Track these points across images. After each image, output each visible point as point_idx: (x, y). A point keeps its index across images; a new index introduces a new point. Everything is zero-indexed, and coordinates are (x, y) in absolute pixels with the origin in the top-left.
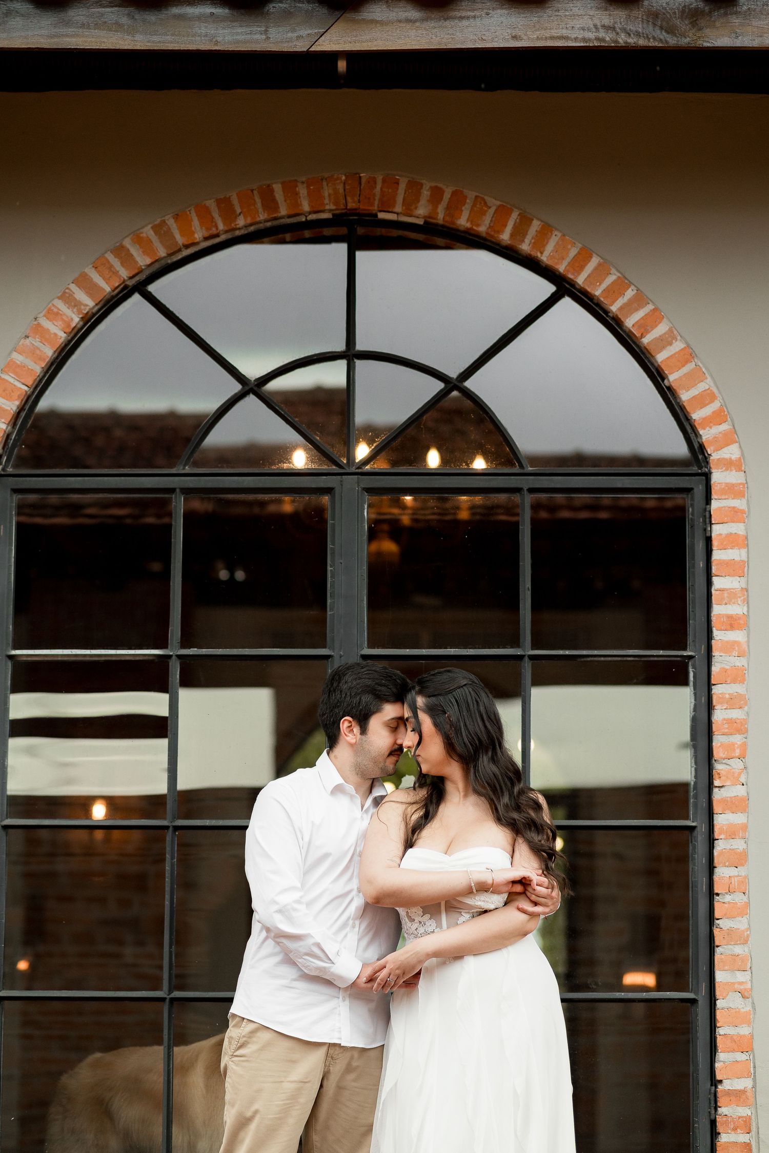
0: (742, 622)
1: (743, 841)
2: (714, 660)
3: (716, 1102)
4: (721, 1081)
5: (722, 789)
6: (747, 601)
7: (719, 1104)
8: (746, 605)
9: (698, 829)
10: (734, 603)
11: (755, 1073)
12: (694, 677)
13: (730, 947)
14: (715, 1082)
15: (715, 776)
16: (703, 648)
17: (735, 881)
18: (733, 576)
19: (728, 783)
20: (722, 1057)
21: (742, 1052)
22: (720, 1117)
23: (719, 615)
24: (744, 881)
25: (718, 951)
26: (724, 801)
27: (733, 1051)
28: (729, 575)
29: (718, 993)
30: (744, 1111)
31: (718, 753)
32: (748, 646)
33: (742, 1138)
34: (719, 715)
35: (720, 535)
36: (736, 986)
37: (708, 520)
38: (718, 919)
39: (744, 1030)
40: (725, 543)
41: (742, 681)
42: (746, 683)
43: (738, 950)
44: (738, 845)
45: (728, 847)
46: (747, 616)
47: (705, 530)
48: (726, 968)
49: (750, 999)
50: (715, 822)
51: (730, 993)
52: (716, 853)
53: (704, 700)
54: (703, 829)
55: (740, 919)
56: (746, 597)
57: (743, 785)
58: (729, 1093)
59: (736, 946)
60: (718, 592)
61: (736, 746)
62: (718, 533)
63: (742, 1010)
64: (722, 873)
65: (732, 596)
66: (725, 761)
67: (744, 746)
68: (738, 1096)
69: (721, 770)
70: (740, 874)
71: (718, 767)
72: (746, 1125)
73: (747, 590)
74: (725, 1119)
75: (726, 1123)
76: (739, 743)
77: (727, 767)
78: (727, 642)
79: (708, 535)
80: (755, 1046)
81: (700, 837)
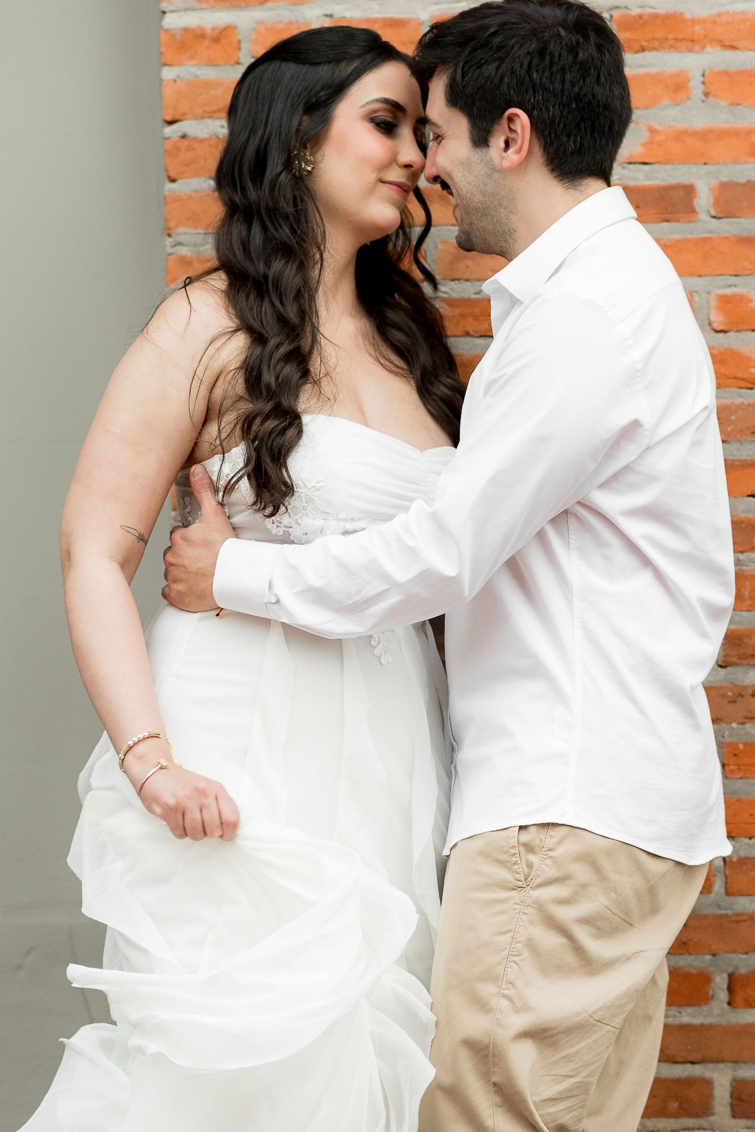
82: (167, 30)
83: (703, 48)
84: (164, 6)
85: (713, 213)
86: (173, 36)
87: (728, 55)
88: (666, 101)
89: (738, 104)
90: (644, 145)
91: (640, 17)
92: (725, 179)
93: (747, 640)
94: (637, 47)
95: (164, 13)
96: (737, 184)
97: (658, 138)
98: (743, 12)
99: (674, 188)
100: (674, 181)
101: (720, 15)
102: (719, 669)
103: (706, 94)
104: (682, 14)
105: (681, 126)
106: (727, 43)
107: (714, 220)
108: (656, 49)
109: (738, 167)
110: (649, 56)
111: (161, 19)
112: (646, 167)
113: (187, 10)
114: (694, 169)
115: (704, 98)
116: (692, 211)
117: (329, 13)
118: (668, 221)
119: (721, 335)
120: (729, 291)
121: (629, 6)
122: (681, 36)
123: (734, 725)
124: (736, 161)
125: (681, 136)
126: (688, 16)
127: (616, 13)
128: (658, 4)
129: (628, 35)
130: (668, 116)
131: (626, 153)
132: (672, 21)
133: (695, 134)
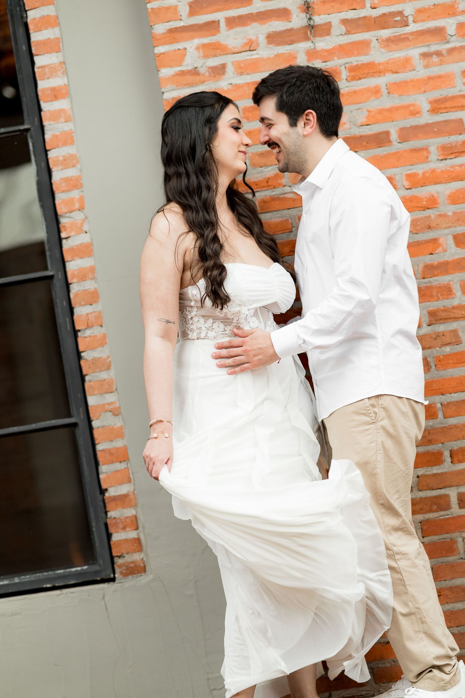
0: (64, 92)
1: (93, 282)
2: (46, 129)
3: (105, 507)
4: (106, 490)
5: (69, 240)
6: (65, 73)
7: (108, 509)
8: (66, 76)
9: (55, 277)
10: (55, 76)
11: (134, 478)
12: (33, 146)
13: (97, 374)
14: (103, 492)
15: (62, 229)
16: (36, 120)
17: (92, 318)
18: (51, 52)
19: (73, 234)
20: (104, 469)
21: (121, 462)
22: (110, 520)
23: (44, 90)
24: (99, 316)
25: (87, 378)
26: (72, 249)
27: (112, 462)
28: (47, 53)
29: (92, 415)
30: (129, 512)
31: (61, 209)
32: (73, 112)
33: (132, 534)
34: (57, 176)
35: (34, 19)
36: (107, 407)
37: (23, 8)
38: (83, 352)
39: (119, 444)
40: (39, 25)
41: (72, 143)
42: (75, 144)
43: (104, 375)
44: (89, 285)
45: (82, 288)
46: (67, 86)
47: (22, 17)
48: (96, 392)
49: (120, 416)
50: (68, 269)
51: (103, 414)
52: (72, 296)
53: (43, 165)
54: (60, 275)
55: (101, 349)
56: (64, 69)
57: (86, 232)
58: (115, 499)
59: (102, 373)
60: (40, 70)
61: (75, 200)
62: (32, 18)
63: (115, 426)
64: (80, 311)
65: (52, 70)
66: (68, 215)
67: (81, 200)
68: (123, 500)
69: (66, 223)
70: (95, 310)
71: (63, 221)
72: (134, 523)
73: (64, 63)
74: (114, 521)
75: (116, 524)
76: (77, 197)
77: (71, 220)
78: (54, 111)
79: (25, 21)
80: (131, 454)
81: (58, 284)
82: (166, 100)
83: (384, 74)
84: (163, 90)
85: (399, 141)
86: (169, 101)
87: (395, 75)
88: (373, 98)
89: (402, 95)
90: (367, 117)
91: (357, 65)
92: (401, 127)
93: (437, 313)
94: (357, 78)
95: (163, 93)
96: (406, 128)
97: (371, 114)
98: (399, 57)
99: (381, 133)
100: (380, 131)
101: (389, 60)
102: (428, 327)
103: (389, 93)
104: (374, 62)
105: (380, 107)
106: (394, 71)
107: (399, 144)
108: (365, 78)
109: (406, 121)
110: (363, 81)
111: (162, 96)
113: (172, 90)
114: (388, 124)
115: (388, 95)
116: (390, 142)
117: (230, 83)
118: (380, 147)
119: (409, 190)
120: (409, 172)
121: (352, 62)
122: (375, 71)
123: (437, 349)
124: (405, 119)
125: (381, 111)
126: (377, 62)
127: (347, 66)
128: (364, 59)
129: (353, 74)
130: (375, 104)
131: (359, 122)
132: (370, 65)
133: (386, 110)
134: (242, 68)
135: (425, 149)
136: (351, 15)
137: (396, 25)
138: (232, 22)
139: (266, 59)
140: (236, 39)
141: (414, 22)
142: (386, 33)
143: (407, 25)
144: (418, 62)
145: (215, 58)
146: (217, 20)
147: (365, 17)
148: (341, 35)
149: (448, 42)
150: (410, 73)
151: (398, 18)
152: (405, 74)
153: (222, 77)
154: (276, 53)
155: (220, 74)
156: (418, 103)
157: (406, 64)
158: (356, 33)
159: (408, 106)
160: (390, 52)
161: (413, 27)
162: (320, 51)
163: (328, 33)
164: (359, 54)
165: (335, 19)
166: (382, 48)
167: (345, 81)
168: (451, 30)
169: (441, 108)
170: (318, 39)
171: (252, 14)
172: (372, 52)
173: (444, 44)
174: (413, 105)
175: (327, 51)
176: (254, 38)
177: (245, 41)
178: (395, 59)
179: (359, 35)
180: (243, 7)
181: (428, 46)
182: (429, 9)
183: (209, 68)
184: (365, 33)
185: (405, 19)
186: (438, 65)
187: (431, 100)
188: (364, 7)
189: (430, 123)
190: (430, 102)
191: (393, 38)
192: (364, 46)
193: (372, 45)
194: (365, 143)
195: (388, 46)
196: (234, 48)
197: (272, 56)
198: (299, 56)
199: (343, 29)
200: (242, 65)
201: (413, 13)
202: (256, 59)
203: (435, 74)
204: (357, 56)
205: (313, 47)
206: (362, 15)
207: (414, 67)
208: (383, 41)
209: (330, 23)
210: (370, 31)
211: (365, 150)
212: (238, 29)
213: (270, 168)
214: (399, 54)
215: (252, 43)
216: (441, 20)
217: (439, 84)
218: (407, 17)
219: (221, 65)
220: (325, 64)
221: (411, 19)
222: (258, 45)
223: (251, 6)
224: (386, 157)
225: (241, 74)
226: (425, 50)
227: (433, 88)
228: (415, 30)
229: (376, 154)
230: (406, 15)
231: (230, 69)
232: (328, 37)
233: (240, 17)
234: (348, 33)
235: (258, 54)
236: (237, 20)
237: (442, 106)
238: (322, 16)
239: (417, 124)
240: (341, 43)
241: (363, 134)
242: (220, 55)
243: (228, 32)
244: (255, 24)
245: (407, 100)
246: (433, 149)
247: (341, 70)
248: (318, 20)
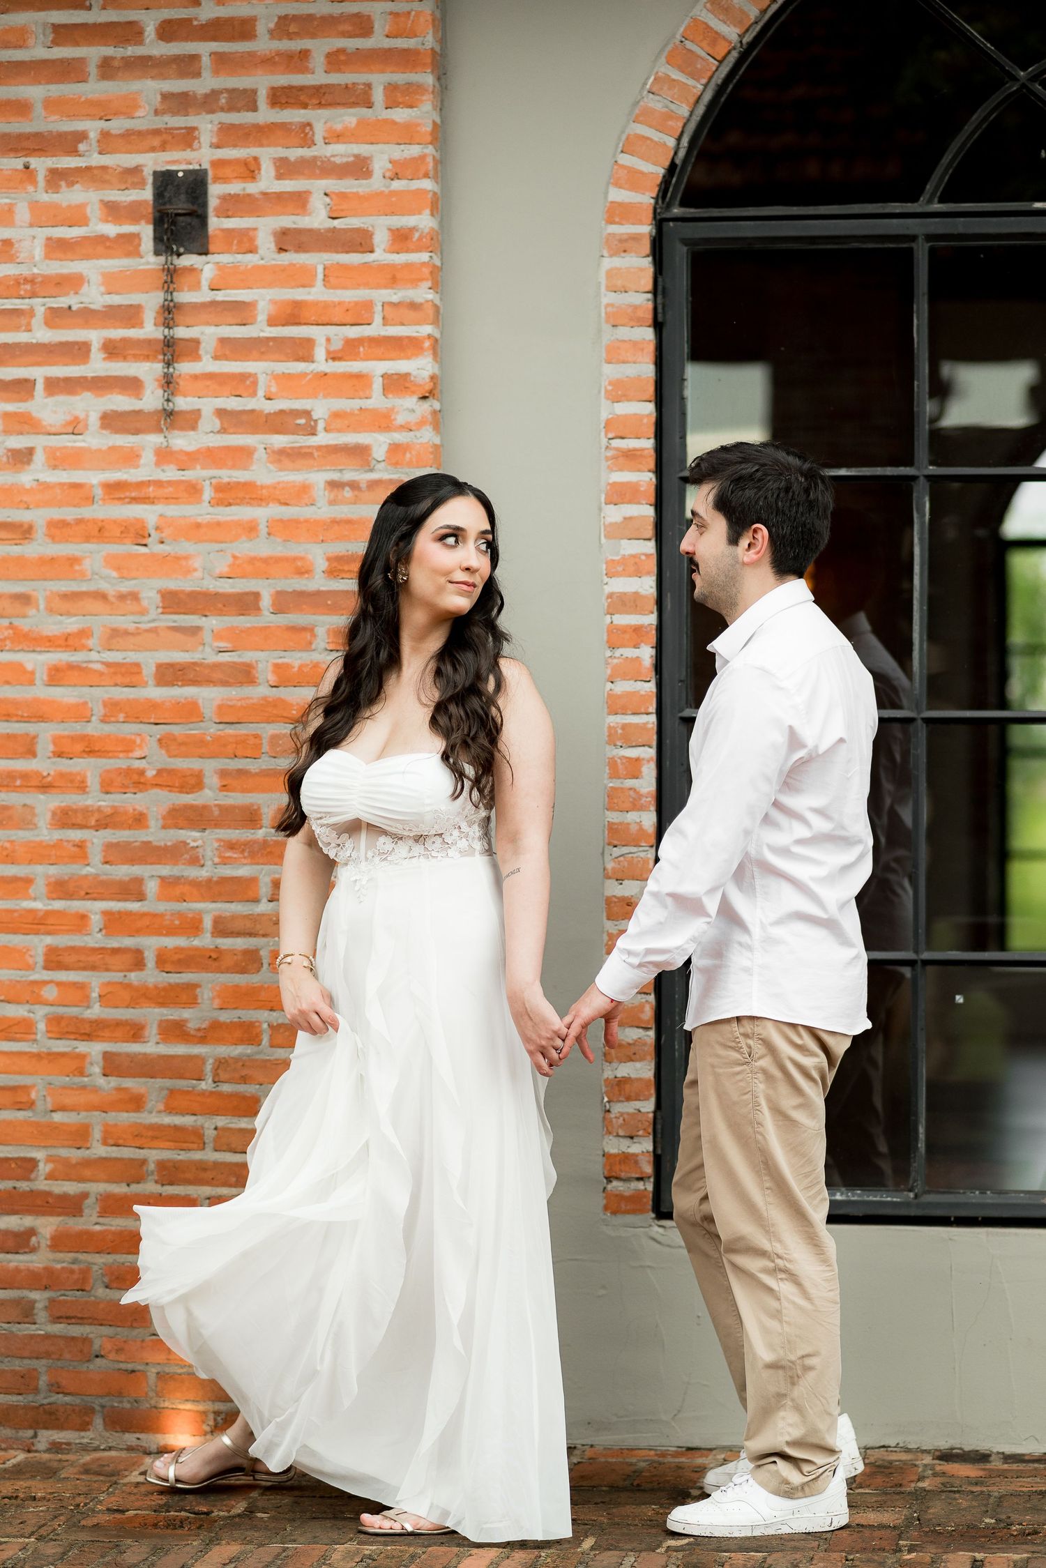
83: (268, 504)
85: (272, 610)
87: (284, 509)
88: (244, 538)
89: (288, 541)
90: (229, 566)
91: (229, 483)
92: (279, 589)
96: (287, 592)
97: (237, 562)
99: (247, 594)
100: (247, 590)
101: (279, 483)
103: (269, 534)
104: (255, 482)
105: (252, 554)
106: (283, 501)
107: (272, 615)
108: (238, 504)
109: (288, 581)
110: (233, 508)
112: (230, 580)
114: (260, 582)
115: (267, 536)
116: (259, 609)
118: (243, 615)
120: (280, 661)
122: (254, 496)
124: (286, 577)
125: (252, 560)
126: (259, 483)
127: (214, 481)
128: (240, 476)
129: (221, 495)
130: (245, 548)
131: (217, 571)
132: (248, 486)
133: (261, 559)
134: (58, 460)
135: (310, 630)
136: (233, 404)
137: (296, 430)
138: (54, 386)
139: (95, 451)
140: (55, 412)
141: (326, 430)
142: (280, 441)
143: (314, 434)
144: (321, 493)
145: (21, 437)
146: (33, 378)
147: (253, 411)
148: (212, 432)
149: (372, 470)
150: (306, 508)
151: (302, 421)
152: (298, 508)
153: (26, 467)
154: (111, 444)
155: (23, 463)
156: (310, 557)
157: (301, 493)
158: (235, 433)
159: (295, 559)
160: (281, 470)
161: (322, 438)
162: (176, 452)
163: (194, 427)
164: (233, 467)
165: (208, 406)
166: (271, 463)
167: (206, 504)
168: (379, 452)
169: (343, 571)
170: (176, 433)
171: (85, 378)
172: (254, 467)
173: (366, 472)
174: (302, 559)
175: (188, 454)
176: (82, 416)
177: (69, 418)
178: (287, 483)
179: (239, 436)
180: (75, 364)
181: (341, 471)
182: (352, 414)
183: (9, 450)
184: (249, 436)
185: (312, 423)
186: (351, 503)
187: (331, 555)
188: (254, 394)
189: (322, 591)
190: (329, 559)
191: (289, 451)
192: (242, 456)
193: (256, 456)
194: (220, 606)
195: (279, 461)
196: (51, 426)
197: (105, 448)
198: (144, 454)
199: (217, 424)
200: (58, 454)
201: (326, 417)
202: (81, 448)
203: (343, 516)
204: (230, 469)
205: (165, 444)
206: (249, 407)
207: (314, 500)
208: (274, 452)
209: (199, 410)
210: (257, 433)
211: (220, 615)
212: (61, 398)
213: (74, 619)
214: (294, 477)
215: (79, 423)
216: (366, 434)
217: (346, 533)
218: (316, 421)
219: (26, 448)
220: (182, 473)
221: (321, 425)
222: (86, 427)
223: (88, 366)
224: (249, 631)
225: (55, 467)
226: (335, 476)
227: (337, 538)
228: (324, 443)
229: (235, 624)
230: (315, 417)
231: (39, 457)
232: (192, 433)
233: (67, 380)
234: (223, 431)
235: (84, 441)
236: (62, 384)
237: (346, 568)
238: (189, 399)
239: (304, 588)
240: (211, 445)
241: (221, 591)
242: (28, 433)
243: (46, 400)
244: (87, 395)
245: (294, 550)
246: (321, 631)
247: (203, 486)
248: (182, 403)
